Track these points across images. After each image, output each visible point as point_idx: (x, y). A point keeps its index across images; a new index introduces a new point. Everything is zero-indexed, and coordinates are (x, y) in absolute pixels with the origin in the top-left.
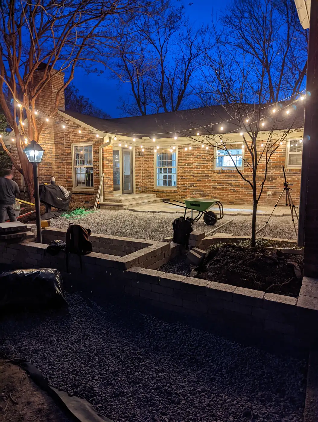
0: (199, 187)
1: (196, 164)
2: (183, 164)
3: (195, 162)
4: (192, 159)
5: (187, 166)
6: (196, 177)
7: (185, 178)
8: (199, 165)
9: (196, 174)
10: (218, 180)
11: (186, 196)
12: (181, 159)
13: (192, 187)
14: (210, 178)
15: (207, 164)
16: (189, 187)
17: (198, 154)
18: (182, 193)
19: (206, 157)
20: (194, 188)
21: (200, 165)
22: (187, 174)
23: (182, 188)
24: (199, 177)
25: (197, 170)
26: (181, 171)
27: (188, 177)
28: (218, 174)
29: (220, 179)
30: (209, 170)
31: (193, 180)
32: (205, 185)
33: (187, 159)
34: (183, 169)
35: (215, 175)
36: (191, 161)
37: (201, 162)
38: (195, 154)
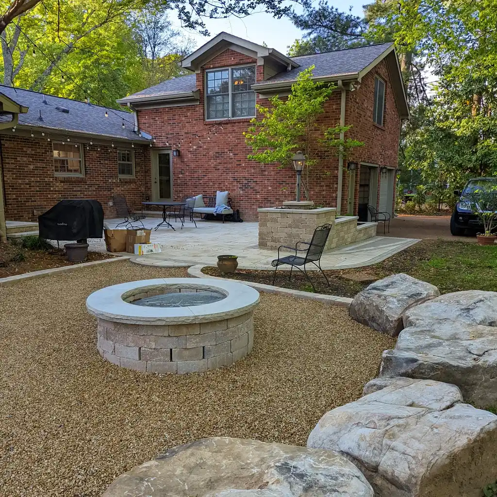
0: (39, 201)
1: (31, 167)
2: (13, 166)
3: (30, 164)
4: (25, 159)
5: (19, 169)
6: (33, 186)
7: (17, 189)
8: (37, 168)
9: (33, 182)
10: (61, 191)
11: (23, 216)
12: (8, 158)
13: (29, 201)
14: (52, 189)
15: (47, 168)
16: (24, 201)
17: (33, 152)
18: (16, 212)
19: (44, 158)
20: (33, 204)
21: (37, 170)
22: (20, 181)
23: (14, 204)
24: (38, 186)
25: (35, 177)
26: (10, 176)
27: (22, 186)
28: (61, 182)
29: (64, 189)
30: (49, 177)
31: (30, 191)
32: (46, 198)
33: (19, 159)
34: (12, 174)
35: (58, 184)
36: (24, 161)
37: (39, 165)
38: (28, 152)
